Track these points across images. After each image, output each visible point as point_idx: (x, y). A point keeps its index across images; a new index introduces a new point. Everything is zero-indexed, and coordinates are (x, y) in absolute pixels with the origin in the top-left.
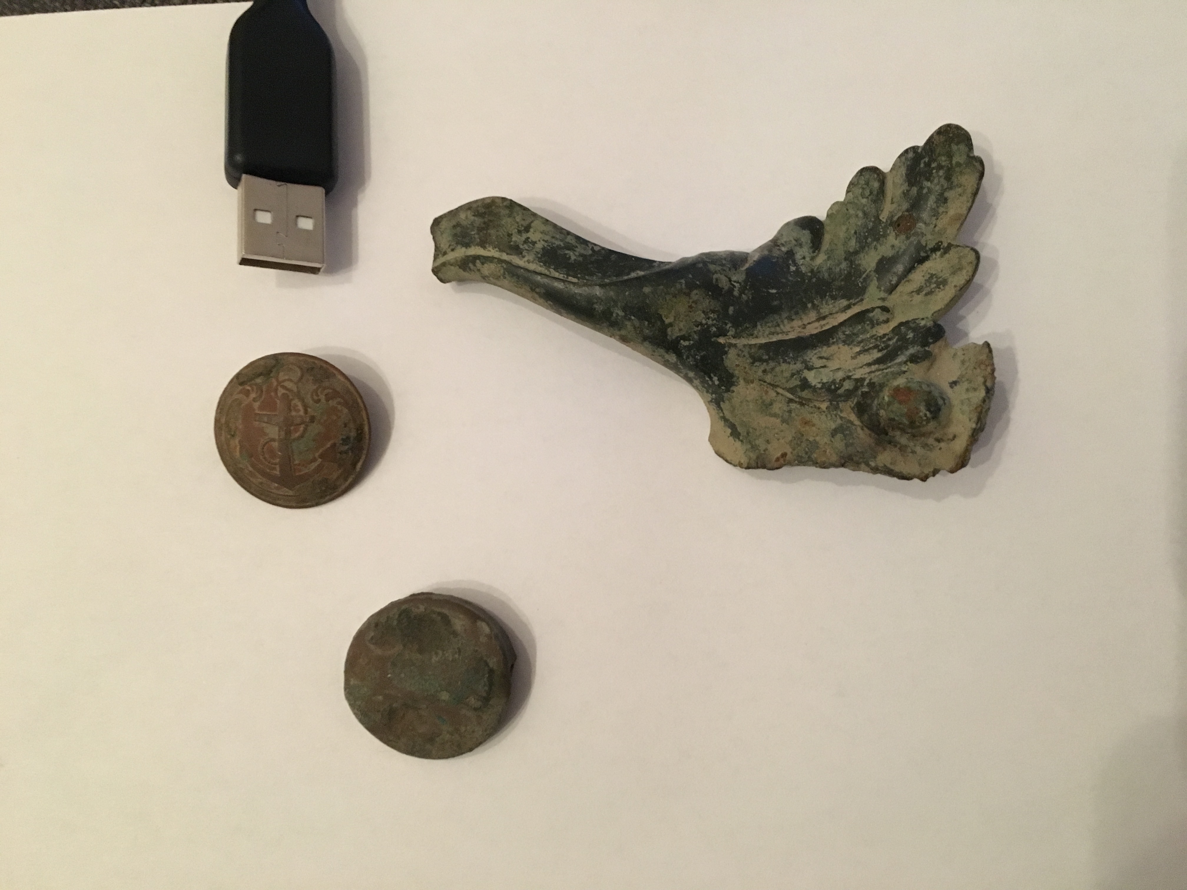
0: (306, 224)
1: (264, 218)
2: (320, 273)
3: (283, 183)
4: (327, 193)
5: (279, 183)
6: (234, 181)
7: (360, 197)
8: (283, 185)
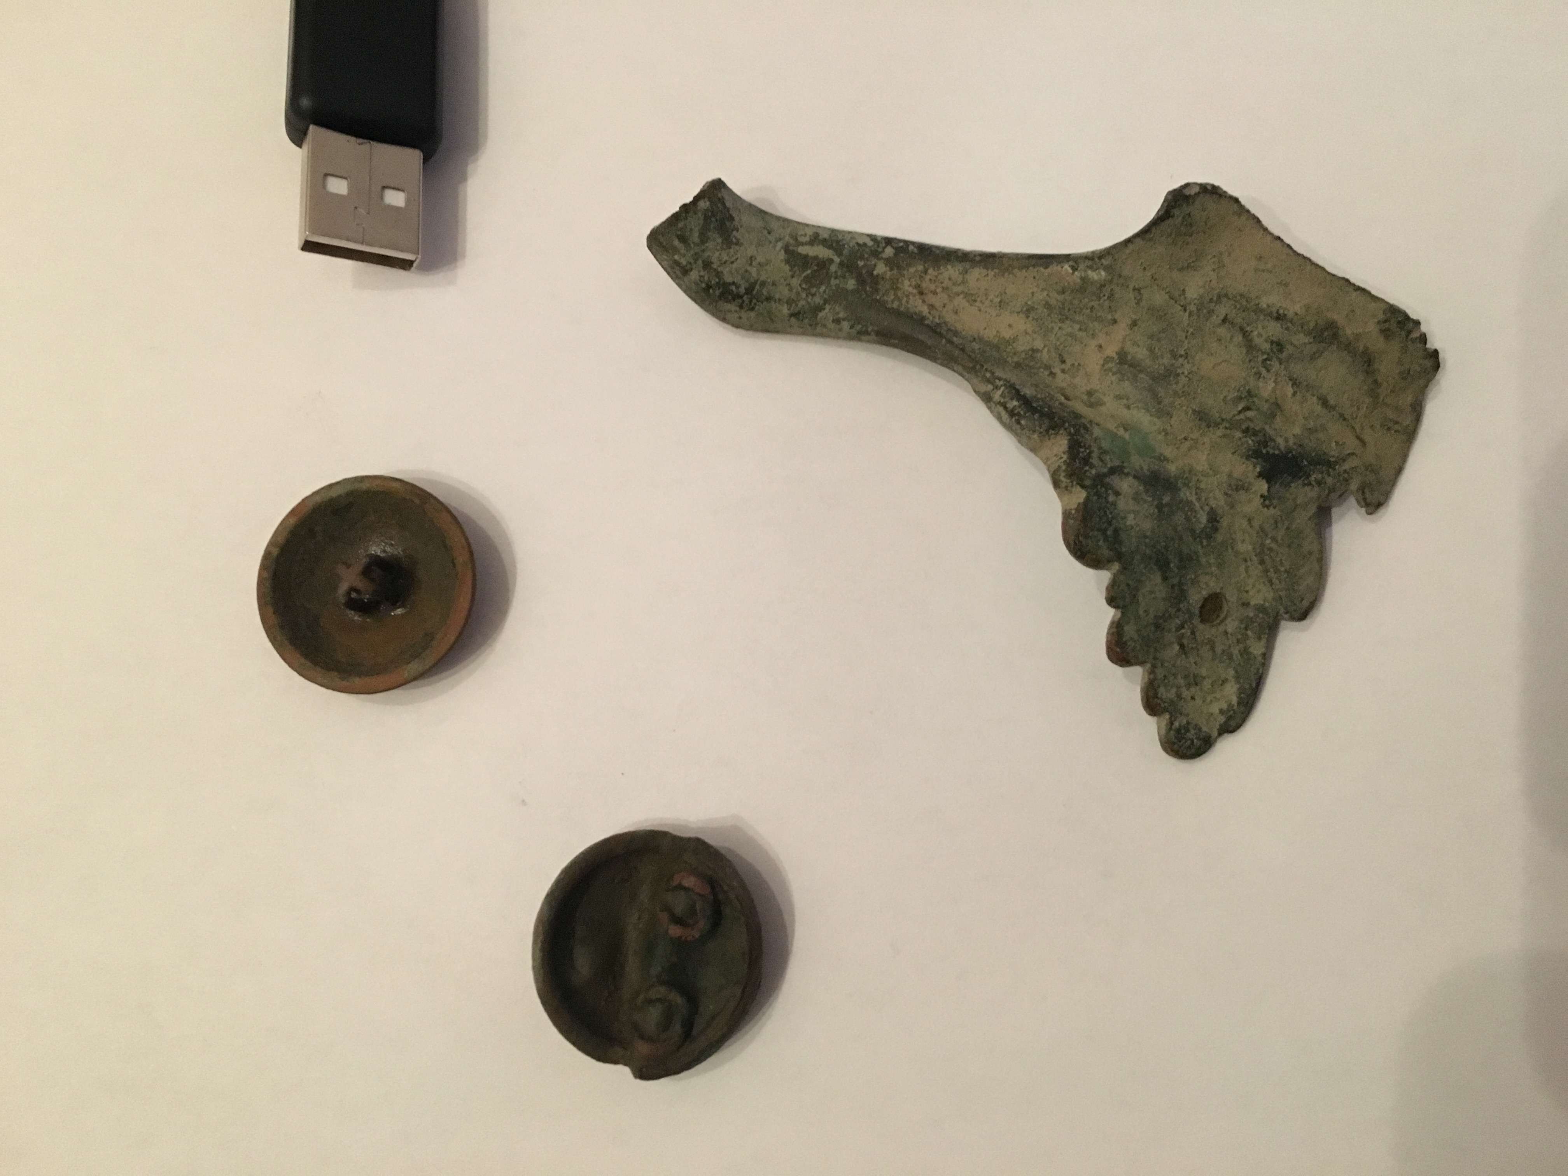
0: (396, 199)
1: (338, 186)
2: (413, 269)
3: (366, 141)
4: (426, 160)
5: (360, 140)
6: (297, 135)
7: (470, 168)
8: (366, 143)
